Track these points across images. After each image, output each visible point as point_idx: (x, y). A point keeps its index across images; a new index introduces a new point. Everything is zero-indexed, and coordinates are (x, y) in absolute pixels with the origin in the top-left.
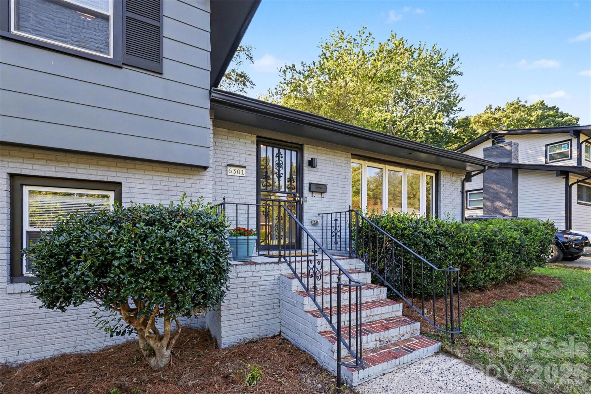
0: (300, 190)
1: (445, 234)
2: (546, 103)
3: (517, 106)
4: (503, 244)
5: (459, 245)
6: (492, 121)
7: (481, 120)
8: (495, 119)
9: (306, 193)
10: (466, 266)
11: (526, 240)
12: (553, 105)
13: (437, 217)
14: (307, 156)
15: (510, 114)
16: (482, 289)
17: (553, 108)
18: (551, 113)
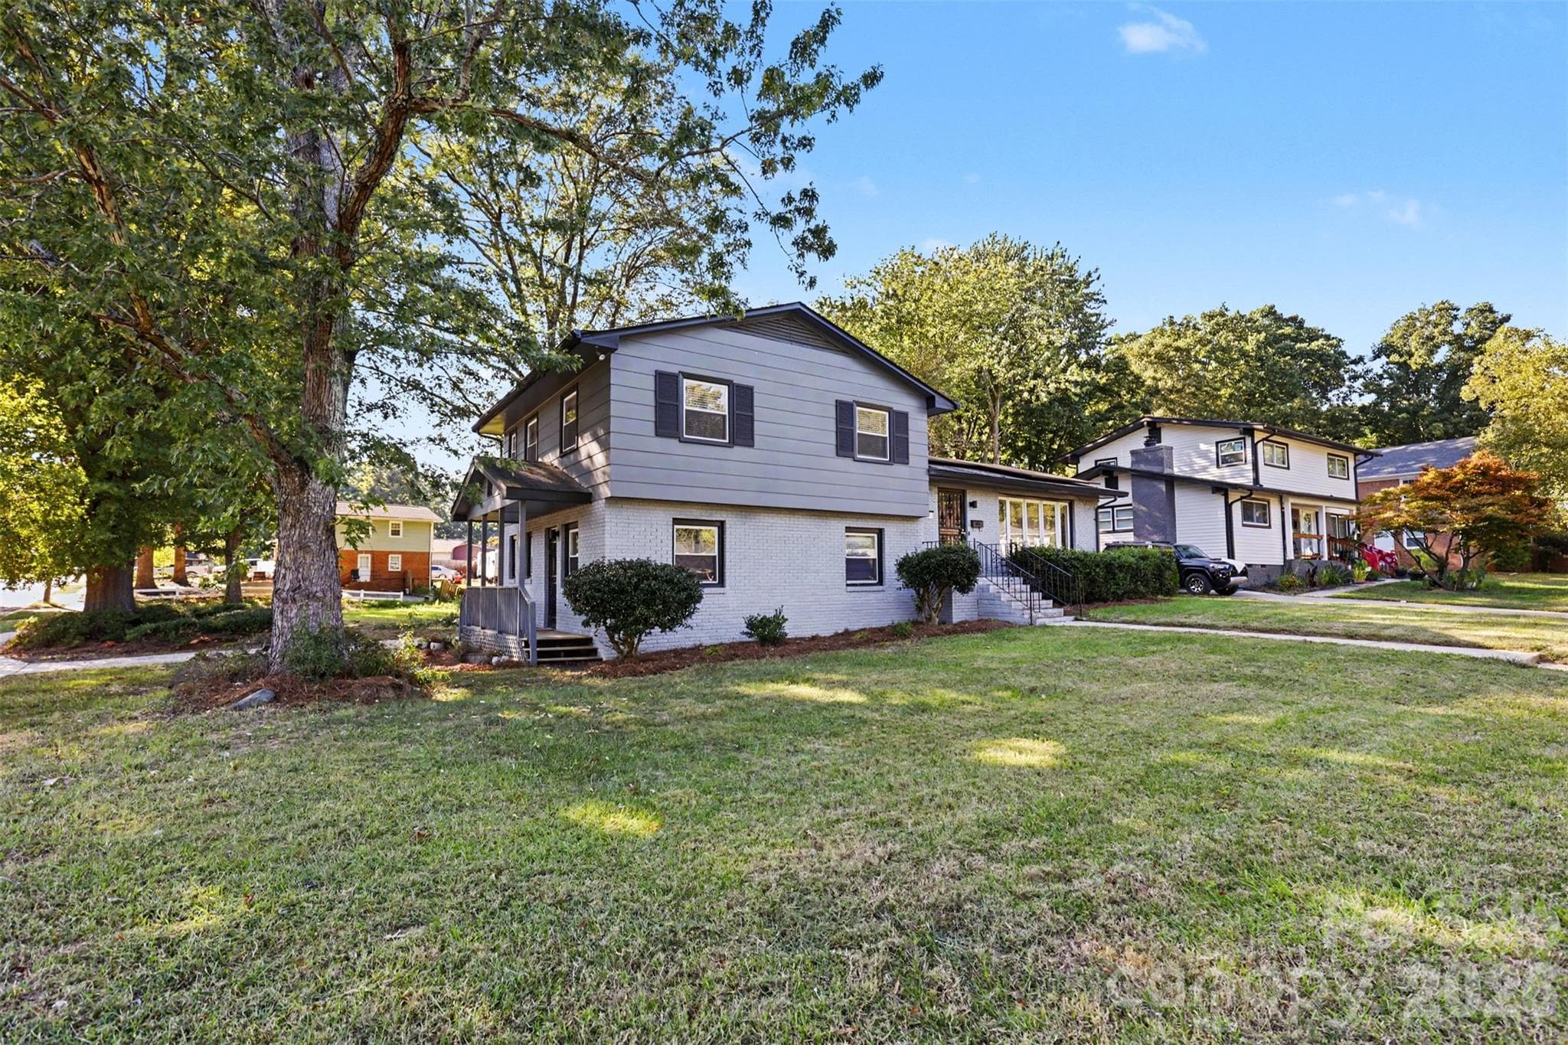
0: (964, 526)
1: (1077, 559)
2: (1279, 310)
3: (1221, 320)
4: (1121, 567)
5: (1085, 566)
6: (1172, 353)
7: (1152, 352)
8: (1177, 349)
9: (969, 528)
10: (1093, 581)
11: (1142, 564)
12: (1293, 314)
13: (1072, 546)
14: (969, 499)
15: (1209, 337)
16: (1105, 601)
17: (1294, 319)
18: (1288, 330)
